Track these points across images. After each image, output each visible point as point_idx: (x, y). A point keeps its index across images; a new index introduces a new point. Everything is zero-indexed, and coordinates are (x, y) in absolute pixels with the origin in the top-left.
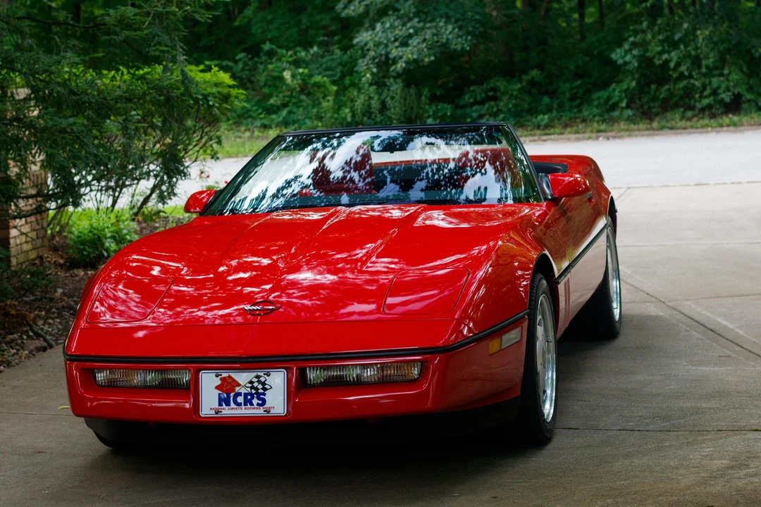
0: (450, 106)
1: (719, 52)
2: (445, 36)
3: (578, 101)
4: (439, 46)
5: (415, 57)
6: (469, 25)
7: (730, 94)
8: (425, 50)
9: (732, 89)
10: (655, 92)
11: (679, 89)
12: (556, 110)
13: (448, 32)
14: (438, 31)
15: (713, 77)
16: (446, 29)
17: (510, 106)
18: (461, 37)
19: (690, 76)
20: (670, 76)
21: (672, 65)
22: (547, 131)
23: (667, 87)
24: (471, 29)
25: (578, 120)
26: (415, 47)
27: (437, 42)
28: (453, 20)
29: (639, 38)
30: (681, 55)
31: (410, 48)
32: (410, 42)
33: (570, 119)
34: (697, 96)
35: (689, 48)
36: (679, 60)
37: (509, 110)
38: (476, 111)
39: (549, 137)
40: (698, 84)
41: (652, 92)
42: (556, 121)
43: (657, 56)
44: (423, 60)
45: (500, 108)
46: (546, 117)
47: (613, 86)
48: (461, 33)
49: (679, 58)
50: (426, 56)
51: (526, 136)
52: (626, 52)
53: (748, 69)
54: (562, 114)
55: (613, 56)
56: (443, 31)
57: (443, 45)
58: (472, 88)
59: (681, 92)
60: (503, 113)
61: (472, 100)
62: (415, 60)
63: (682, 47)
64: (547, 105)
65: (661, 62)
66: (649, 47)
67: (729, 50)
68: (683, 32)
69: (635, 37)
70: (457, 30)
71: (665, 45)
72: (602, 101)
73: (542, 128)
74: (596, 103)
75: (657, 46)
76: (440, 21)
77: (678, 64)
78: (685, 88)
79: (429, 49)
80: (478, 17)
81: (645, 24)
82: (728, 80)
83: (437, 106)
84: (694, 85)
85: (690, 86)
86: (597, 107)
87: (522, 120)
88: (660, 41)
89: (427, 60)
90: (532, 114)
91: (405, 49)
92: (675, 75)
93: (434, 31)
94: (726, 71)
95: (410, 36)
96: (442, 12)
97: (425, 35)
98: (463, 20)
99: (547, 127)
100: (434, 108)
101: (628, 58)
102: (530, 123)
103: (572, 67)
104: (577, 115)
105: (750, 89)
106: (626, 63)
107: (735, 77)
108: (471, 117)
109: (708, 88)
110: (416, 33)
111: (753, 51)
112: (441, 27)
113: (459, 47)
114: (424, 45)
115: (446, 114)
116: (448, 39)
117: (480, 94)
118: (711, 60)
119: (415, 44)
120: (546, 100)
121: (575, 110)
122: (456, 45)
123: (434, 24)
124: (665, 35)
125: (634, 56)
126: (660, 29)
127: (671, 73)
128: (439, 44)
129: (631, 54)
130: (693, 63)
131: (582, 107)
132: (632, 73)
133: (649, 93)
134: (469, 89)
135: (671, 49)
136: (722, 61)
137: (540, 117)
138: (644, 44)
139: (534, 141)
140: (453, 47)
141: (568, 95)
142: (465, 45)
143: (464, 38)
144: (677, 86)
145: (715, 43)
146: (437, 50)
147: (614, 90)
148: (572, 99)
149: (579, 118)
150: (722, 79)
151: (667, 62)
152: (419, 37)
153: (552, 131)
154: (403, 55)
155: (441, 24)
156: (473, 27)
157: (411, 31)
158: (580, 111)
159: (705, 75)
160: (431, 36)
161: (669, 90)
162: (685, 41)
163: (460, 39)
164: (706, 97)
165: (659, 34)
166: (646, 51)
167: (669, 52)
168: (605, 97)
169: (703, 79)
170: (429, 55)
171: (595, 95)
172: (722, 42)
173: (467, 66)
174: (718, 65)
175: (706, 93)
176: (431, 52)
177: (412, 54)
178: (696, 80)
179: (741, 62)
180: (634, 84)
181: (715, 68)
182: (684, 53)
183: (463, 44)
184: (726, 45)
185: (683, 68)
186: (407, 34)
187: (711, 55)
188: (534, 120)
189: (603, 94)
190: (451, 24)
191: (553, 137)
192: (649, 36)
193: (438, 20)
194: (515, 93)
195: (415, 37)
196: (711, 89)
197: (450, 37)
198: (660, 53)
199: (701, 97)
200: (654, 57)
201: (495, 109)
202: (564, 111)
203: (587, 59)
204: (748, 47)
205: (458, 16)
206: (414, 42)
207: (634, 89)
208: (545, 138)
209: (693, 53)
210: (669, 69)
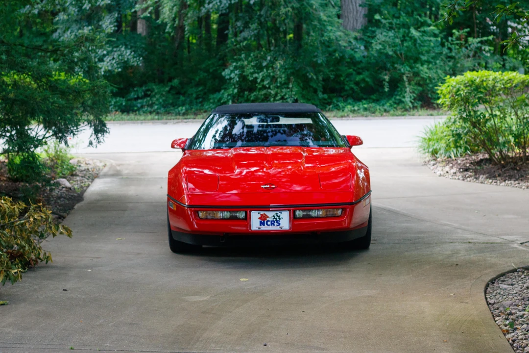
0: (124, 99)
1: (288, 75)
2: (126, 56)
3: (201, 100)
4: (123, 63)
5: (110, 68)
6: (139, 51)
7: (293, 99)
8: (115, 65)
9: (293, 96)
10: (247, 96)
11: (261, 95)
12: (189, 104)
13: (128, 54)
14: (121, 54)
15: (283, 89)
16: (126, 53)
17: (161, 101)
18: (136, 57)
19: (269, 88)
20: (257, 87)
21: (259, 80)
22: (185, 117)
23: (255, 93)
24: (140, 53)
25: (202, 111)
26: (108, 62)
27: (122, 60)
28: (129, 47)
29: (239, 63)
30: (264, 75)
31: (105, 63)
32: (105, 59)
33: (197, 110)
34: (272, 99)
35: (269, 71)
36: (263, 78)
37: (160, 103)
38: (140, 103)
39: (187, 120)
40: (273, 92)
41: (246, 96)
42: (189, 111)
43: (250, 75)
44: (114, 71)
45: (154, 101)
46: (184, 108)
47: (223, 91)
48: (135, 55)
49: (263, 77)
50: (116, 68)
51: (173, 119)
52: (232, 71)
53: (303, 85)
54: (192, 107)
55: (223, 74)
56: (124, 53)
57: (125, 62)
58: (135, 89)
59: (263, 97)
60: (157, 105)
61: (136, 96)
62: (109, 71)
63: (265, 70)
64: (182, 101)
65: (252, 78)
66: (245, 70)
67: (293, 74)
68: (268, 61)
69: (237, 63)
70: (133, 53)
71: (255, 68)
72: (216, 101)
73: (181, 114)
74: (211, 101)
75: (250, 69)
76: (122, 47)
77: (262, 80)
78: (265, 94)
79: (117, 64)
80: (143, 46)
81: (243, 56)
82: (292, 91)
83: (116, 99)
84: (270, 93)
85: (268, 93)
86: (213, 103)
87: (168, 109)
88: (252, 66)
89: (116, 71)
90: (174, 106)
91: (102, 63)
92: (260, 86)
93: (119, 53)
94: (291, 86)
95: (104, 56)
96: (122, 42)
97: (114, 55)
98: (135, 47)
99: (184, 114)
100: (115, 100)
101: (233, 75)
102: (174, 112)
103: (197, 79)
104: (201, 108)
105: (303, 97)
106: (231, 79)
107: (295, 89)
108: (137, 106)
109: (279, 95)
110: (108, 54)
111: (308, 74)
112: (123, 51)
113: (135, 64)
114: (114, 61)
115: (122, 104)
116: (128, 59)
117: (141, 93)
118: (283, 79)
119: (108, 60)
120: (182, 98)
121: (200, 105)
122: (133, 62)
123: (118, 49)
124: (255, 62)
125: (236, 75)
126: (252, 59)
127: (257, 85)
128: (123, 61)
129: (234, 73)
130: (271, 81)
131: (203, 103)
132: (234, 85)
133: (243, 97)
134: (133, 90)
135: (259, 71)
136: (288, 80)
137: (180, 108)
138: (242, 68)
139: (179, 122)
140: (131, 63)
141: (194, 96)
142: (139, 63)
143: (138, 58)
144: (260, 93)
145: (286, 69)
146: (122, 65)
147: (223, 94)
148: (197, 98)
149: (202, 110)
150: (288, 90)
151: (256, 78)
152: (110, 57)
153: (189, 117)
154: (102, 67)
155: (123, 49)
156: (141, 52)
157: (105, 52)
158: (203, 105)
159: (278, 87)
160: (117, 56)
161: (255, 95)
162: (267, 67)
163: (135, 59)
164: (277, 100)
165: (251, 62)
166: (244, 72)
167: (258, 73)
168: (218, 98)
169: (276, 90)
170: (118, 68)
171: (211, 96)
172: (289, 69)
173: (132, 75)
174: (287, 81)
175: (277, 98)
176: (119, 66)
177: (108, 67)
178: (272, 90)
179: (299, 81)
180: (236, 91)
181: (285, 83)
182: (266, 74)
183: (138, 62)
184: (292, 70)
185: (266, 83)
186: (102, 54)
187: (283, 76)
188: (177, 110)
189: (217, 96)
190: (129, 49)
191: (190, 120)
192: (246, 63)
193: (121, 46)
194: (164, 93)
195: (107, 57)
196: (280, 95)
197: (129, 57)
198: (252, 73)
199: (275, 100)
200: (248, 76)
201: (150, 102)
202: (193, 105)
203: (206, 74)
204: (304, 72)
205: (132, 44)
206: (107, 59)
207: (236, 94)
208: (185, 121)
209: (272, 74)
210: (256, 82)
